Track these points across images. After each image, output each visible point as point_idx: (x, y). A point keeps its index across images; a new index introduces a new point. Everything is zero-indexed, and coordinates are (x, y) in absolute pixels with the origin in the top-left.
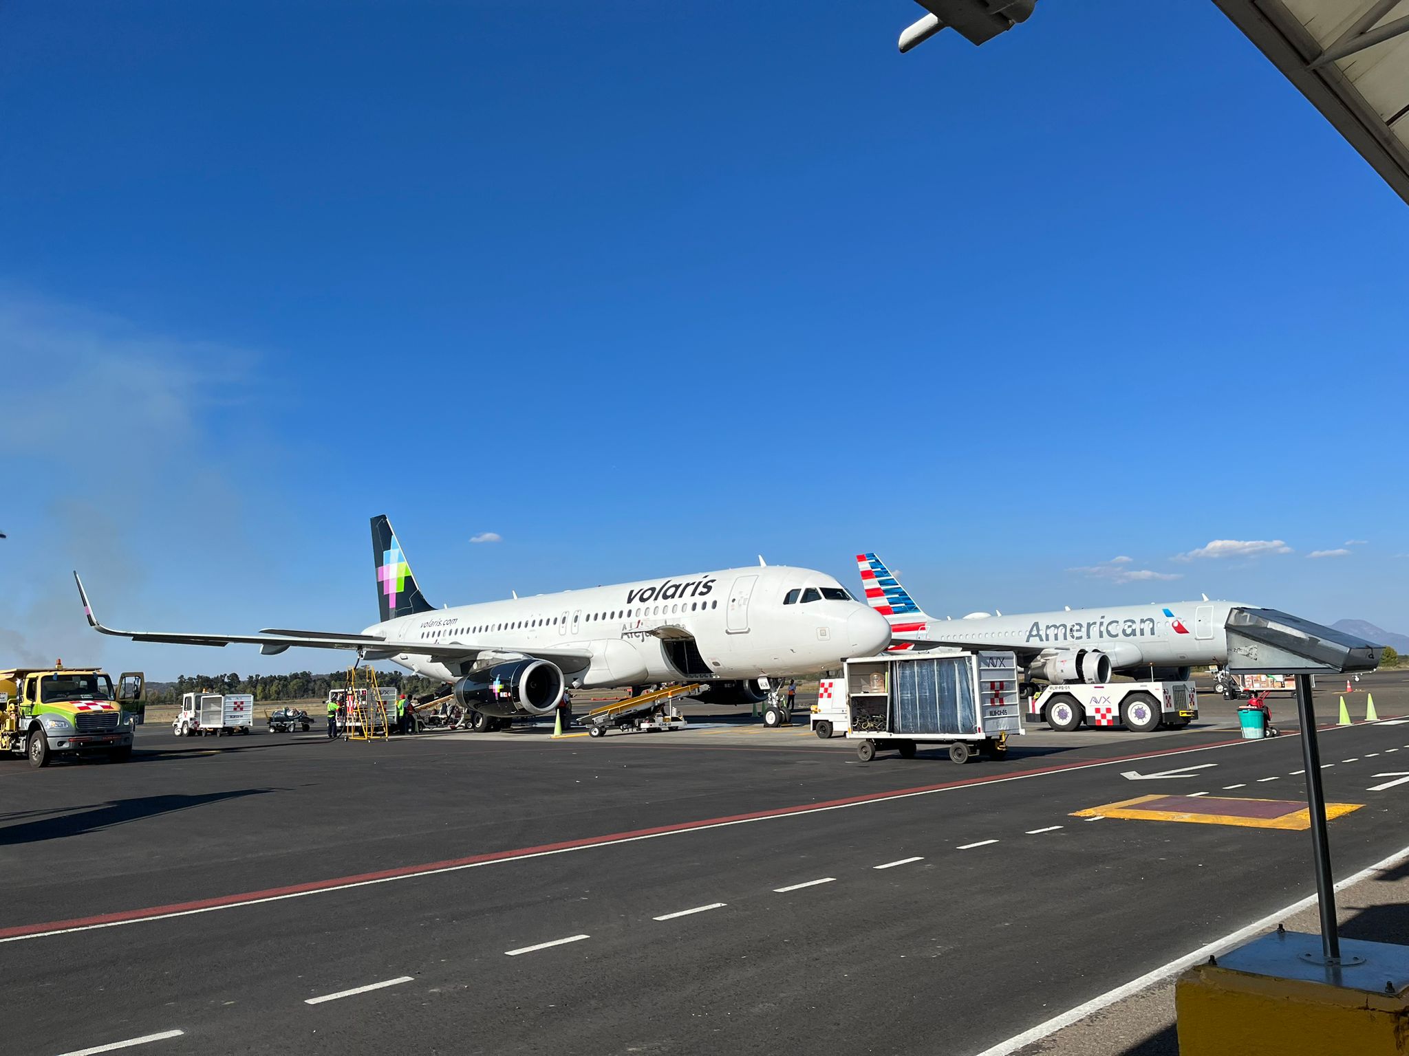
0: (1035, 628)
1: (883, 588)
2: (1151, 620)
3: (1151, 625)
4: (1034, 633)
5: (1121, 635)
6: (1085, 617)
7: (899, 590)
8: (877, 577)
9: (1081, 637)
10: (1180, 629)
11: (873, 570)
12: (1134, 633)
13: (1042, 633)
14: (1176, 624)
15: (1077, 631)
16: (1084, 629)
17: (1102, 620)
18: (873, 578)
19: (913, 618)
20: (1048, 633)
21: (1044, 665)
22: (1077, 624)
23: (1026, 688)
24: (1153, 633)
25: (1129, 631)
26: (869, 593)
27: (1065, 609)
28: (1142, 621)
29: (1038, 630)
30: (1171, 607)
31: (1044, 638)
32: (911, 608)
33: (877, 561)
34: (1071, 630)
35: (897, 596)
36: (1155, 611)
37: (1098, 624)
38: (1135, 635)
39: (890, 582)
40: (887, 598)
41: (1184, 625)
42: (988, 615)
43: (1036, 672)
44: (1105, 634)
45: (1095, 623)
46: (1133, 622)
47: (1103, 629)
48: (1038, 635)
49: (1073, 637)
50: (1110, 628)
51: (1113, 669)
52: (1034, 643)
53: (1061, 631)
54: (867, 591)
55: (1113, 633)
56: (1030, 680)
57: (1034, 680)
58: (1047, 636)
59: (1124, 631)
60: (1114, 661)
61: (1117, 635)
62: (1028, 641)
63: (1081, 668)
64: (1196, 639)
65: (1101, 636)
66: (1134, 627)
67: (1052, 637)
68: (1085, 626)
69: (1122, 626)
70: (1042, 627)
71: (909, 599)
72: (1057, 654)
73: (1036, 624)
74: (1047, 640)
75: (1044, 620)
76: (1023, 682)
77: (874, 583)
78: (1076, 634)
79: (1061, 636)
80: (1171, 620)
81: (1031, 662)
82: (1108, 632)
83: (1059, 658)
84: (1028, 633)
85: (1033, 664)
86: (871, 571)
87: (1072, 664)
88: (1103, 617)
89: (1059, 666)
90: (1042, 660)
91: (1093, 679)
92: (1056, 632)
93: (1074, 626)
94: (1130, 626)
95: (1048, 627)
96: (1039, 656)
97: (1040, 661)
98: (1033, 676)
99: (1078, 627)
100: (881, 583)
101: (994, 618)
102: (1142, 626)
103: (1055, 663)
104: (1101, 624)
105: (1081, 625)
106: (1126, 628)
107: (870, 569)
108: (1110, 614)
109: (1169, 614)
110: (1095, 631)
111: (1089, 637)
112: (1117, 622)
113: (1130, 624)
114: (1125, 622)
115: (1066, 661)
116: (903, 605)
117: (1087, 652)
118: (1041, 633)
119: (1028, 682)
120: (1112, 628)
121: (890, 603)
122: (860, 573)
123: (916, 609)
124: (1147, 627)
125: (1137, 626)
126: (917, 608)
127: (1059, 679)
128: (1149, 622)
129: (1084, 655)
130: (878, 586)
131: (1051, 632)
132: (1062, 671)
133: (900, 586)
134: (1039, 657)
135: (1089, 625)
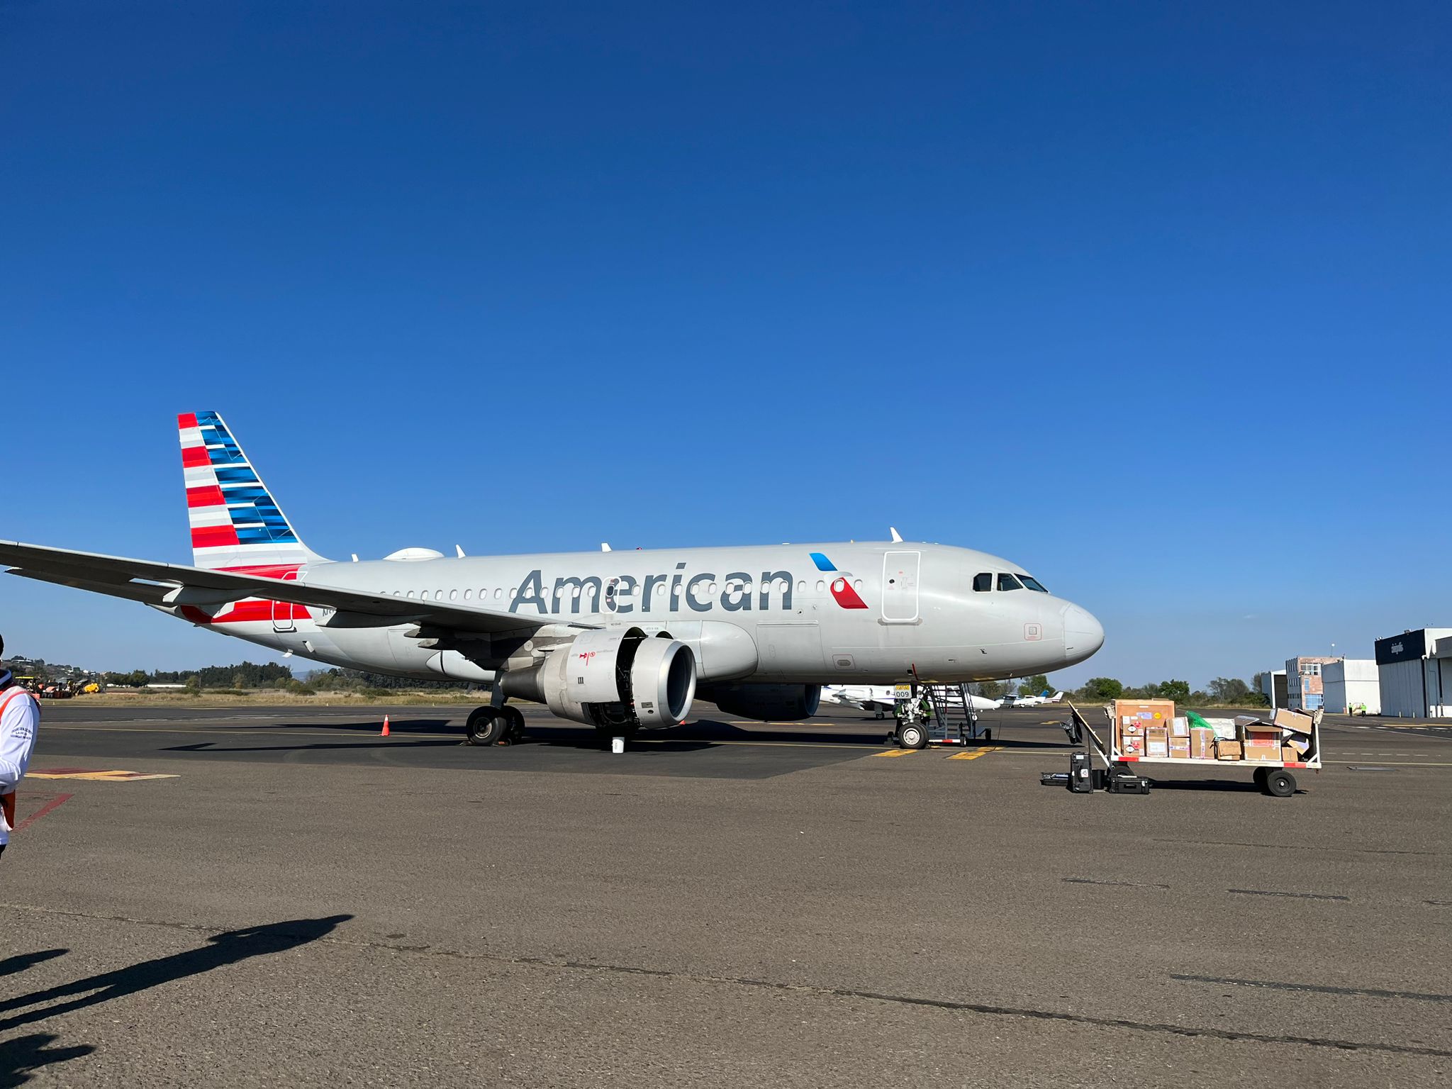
0: (531, 584)
1: (225, 486)
2: (787, 577)
3: (785, 587)
4: (529, 593)
5: (717, 605)
6: (642, 564)
7: (258, 494)
8: (214, 462)
9: (628, 609)
10: (848, 599)
11: (208, 447)
12: (746, 602)
13: (546, 595)
14: (840, 587)
15: (623, 592)
16: (638, 591)
17: (679, 572)
18: (205, 463)
19: (279, 554)
20: (558, 595)
21: (539, 664)
22: (624, 578)
23: (492, 720)
24: (787, 605)
25: (735, 598)
26: (196, 497)
27: (600, 549)
28: (767, 577)
29: (538, 588)
30: (830, 551)
31: (549, 606)
32: (280, 533)
33: (220, 428)
34: (610, 591)
35: (252, 505)
36: (796, 559)
37: (669, 580)
38: (748, 608)
39: (241, 474)
40: (230, 509)
41: (857, 589)
42: (439, 554)
43: (518, 680)
44: (683, 602)
45: (663, 578)
46: (746, 578)
47: (680, 591)
48: (538, 600)
49: (612, 606)
50: (694, 590)
51: (700, 683)
52: (527, 612)
53: (588, 592)
54: (190, 491)
55: (701, 599)
56: (505, 701)
57: (512, 702)
58: (556, 601)
59: (725, 598)
60: (704, 665)
61: (708, 607)
62: (513, 608)
63: (629, 675)
64: (881, 622)
65: (674, 606)
66: (747, 589)
67: (565, 605)
68: (641, 582)
69: (721, 586)
70: (548, 581)
71: (276, 513)
72: (571, 639)
73: (536, 576)
74: (556, 610)
75: (553, 567)
76: (488, 704)
77: (206, 476)
78: (619, 600)
79: (585, 604)
80: (829, 577)
81: (509, 657)
82: (691, 599)
83: (576, 648)
84: (514, 594)
85: (514, 662)
86: (204, 447)
87: (607, 665)
88: (681, 566)
89: (576, 666)
90: (536, 653)
91: (655, 704)
92: (576, 595)
93: (616, 581)
94: (738, 588)
95: (560, 583)
96: (529, 642)
97: (529, 654)
98: (510, 692)
99: (625, 586)
100: (221, 476)
101: (451, 560)
102: (766, 588)
103: (565, 661)
104: (677, 579)
105: (631, 581)
106: (730, 590)
107: (203, 444)
108: (697, 560)
109: (825, 565)
110: (661, 595)
111: (646, 608)
112: (712, 577)
113: (738, 582)
114: (729, 577)
115: (593, 654)
116: (263, 525)
117: (645, 636)
118: (543, 594)
119: (499, 707)
120: (702, 593)
121: (235, 521)
122: (181, 452)
123: (288, 536)
124: (776, 590)
125: (754, 589)
126: (290, 534)
127: (570, 701)
128: (780, 580)
129: (638, 642)
130: (214, 481)
131: (566, 594)
132: (581, 681)
133: (260, 484)
134: (528, 645)
135: (650, 581)
